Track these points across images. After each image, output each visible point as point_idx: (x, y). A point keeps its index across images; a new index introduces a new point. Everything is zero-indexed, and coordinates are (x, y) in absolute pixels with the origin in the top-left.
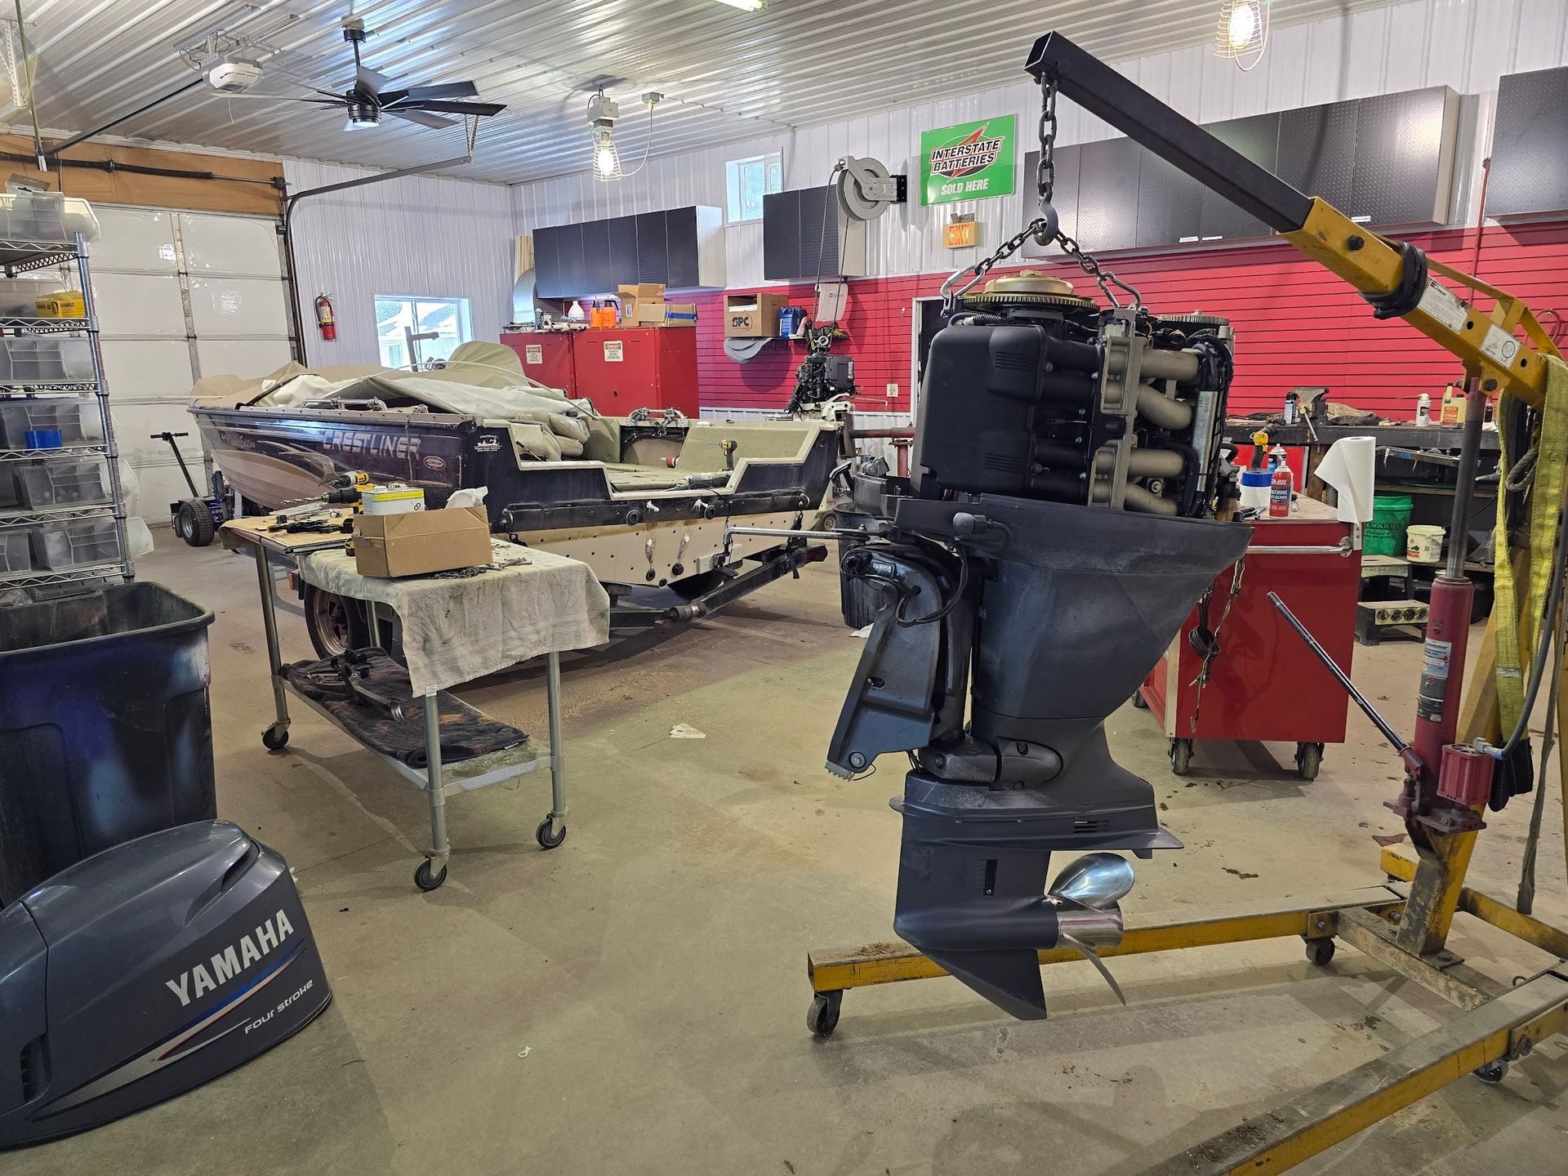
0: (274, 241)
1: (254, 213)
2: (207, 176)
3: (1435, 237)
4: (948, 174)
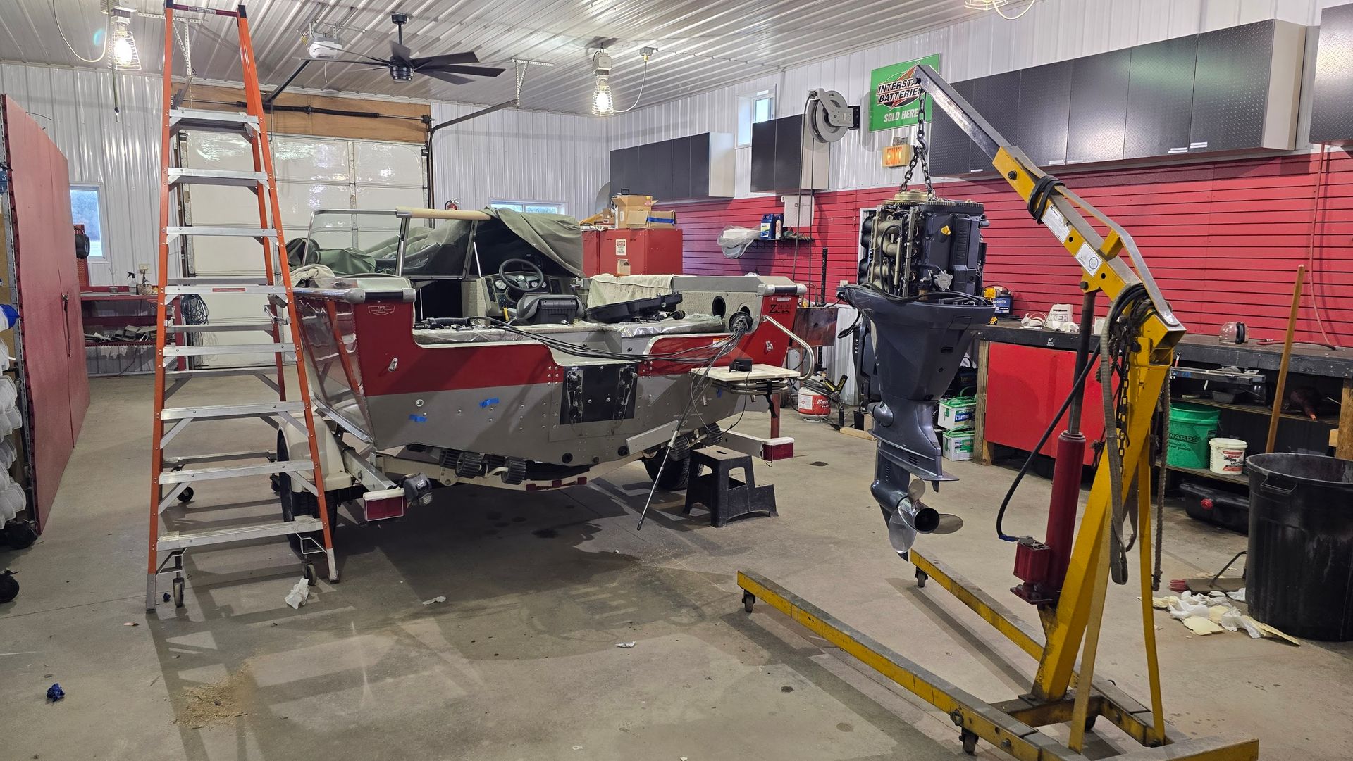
0: (420, 160)
1: (408, 141)
2: (375, 115)
3: (1284, 161)
4: (890, 104)
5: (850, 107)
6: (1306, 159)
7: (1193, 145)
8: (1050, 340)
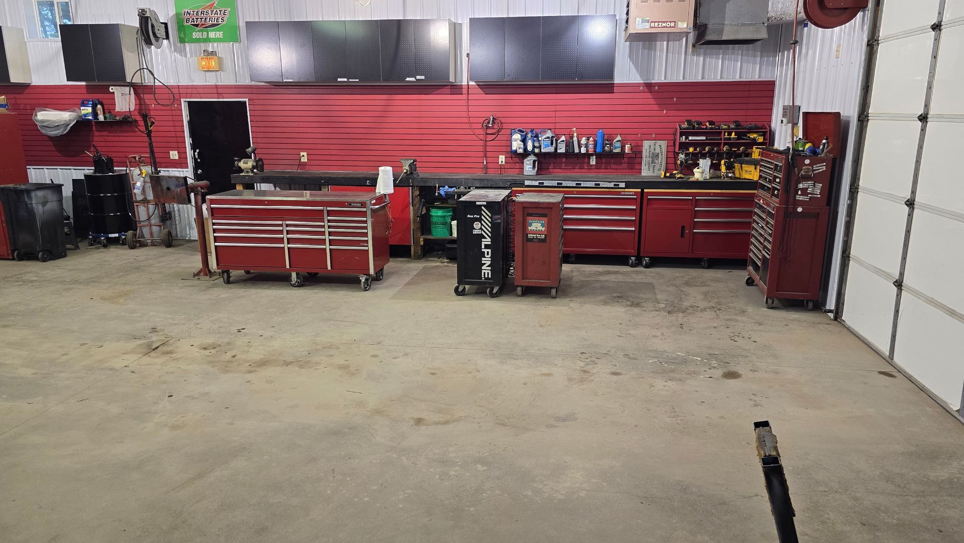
3: (451, 87)
4: (197, 26)
5: (162, 23)
6: (461, 87)
7: (418, 77)
8: (368, 181)
